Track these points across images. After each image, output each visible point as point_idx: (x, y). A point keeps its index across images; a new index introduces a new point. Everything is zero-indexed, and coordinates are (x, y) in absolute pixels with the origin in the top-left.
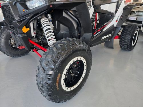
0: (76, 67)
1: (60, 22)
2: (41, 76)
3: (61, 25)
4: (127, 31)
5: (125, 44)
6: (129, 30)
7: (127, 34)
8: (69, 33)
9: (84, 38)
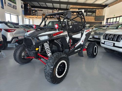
0: (62, 66)
1: (53, 44)
2: (47, 69)
3: (53, 46)
4: (90, 46)
5: (90, 54)
6: (91, 46)
7: (90, 48)
8: (57, 49)
9: (65, 52)
